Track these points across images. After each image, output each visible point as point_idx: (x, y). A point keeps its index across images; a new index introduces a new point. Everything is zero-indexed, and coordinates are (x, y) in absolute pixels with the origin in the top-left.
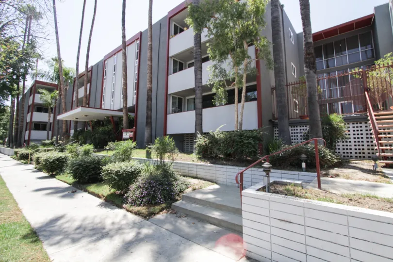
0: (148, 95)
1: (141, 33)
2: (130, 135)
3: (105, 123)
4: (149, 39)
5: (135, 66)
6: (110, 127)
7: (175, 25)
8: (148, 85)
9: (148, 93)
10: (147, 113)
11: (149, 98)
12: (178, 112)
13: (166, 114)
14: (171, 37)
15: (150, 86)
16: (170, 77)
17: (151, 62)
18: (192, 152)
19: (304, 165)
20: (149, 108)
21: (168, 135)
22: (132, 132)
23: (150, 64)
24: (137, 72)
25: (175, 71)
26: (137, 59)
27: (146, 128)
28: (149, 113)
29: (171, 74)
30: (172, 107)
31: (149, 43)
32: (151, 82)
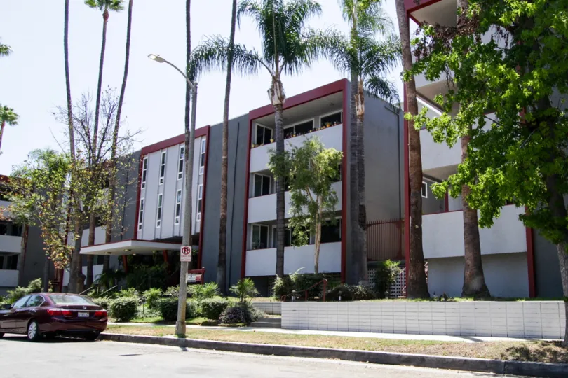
0: (221, 225)
1: (209, 127)
2: (197, 278)
3: (155, 259)
4: (224, 152)
5: (199, 176)
6: (164, 266)
7: (258, 127)
8: (222, 212)
9: (221, 222)
10: (220, 249)
11: (223, 230)
12: (261, 248)
13: (245, 250)
14: (253, 146)
15: (224, 213)
16: (250, 200)
17: (226, 182)
18: (271, 295)
19: (340, 298)
20: (223, 243)
21: (247, 277)
22: (199, 274)
23: (225, 184)
24: (201, 185)
25: (257, 194)
26: (202, 165)
27: (218, 269)
28: (223, 248)
29: (252, 197)
30: (253, 241)
31: (224, 157)
32: (225, 208)
